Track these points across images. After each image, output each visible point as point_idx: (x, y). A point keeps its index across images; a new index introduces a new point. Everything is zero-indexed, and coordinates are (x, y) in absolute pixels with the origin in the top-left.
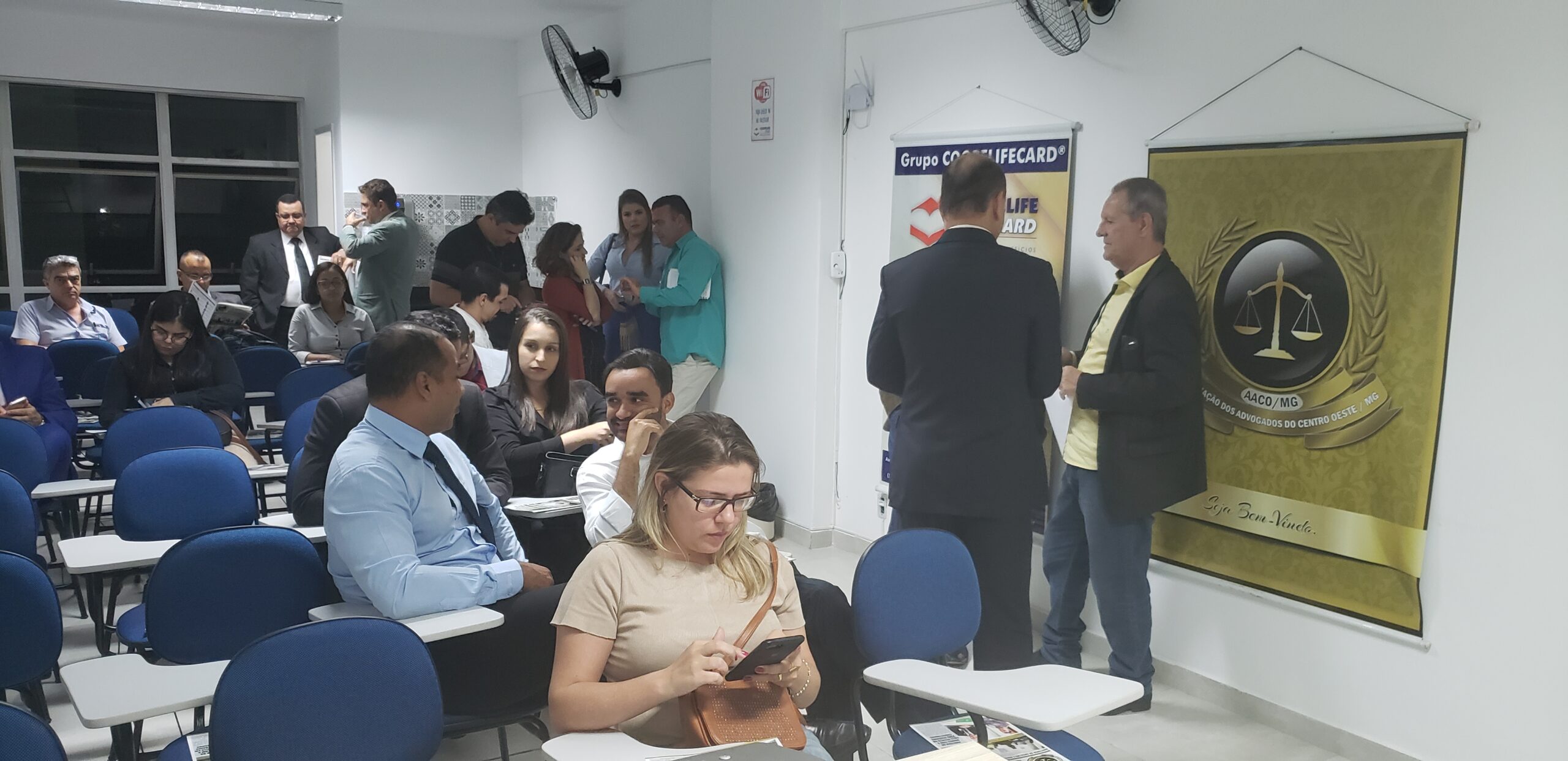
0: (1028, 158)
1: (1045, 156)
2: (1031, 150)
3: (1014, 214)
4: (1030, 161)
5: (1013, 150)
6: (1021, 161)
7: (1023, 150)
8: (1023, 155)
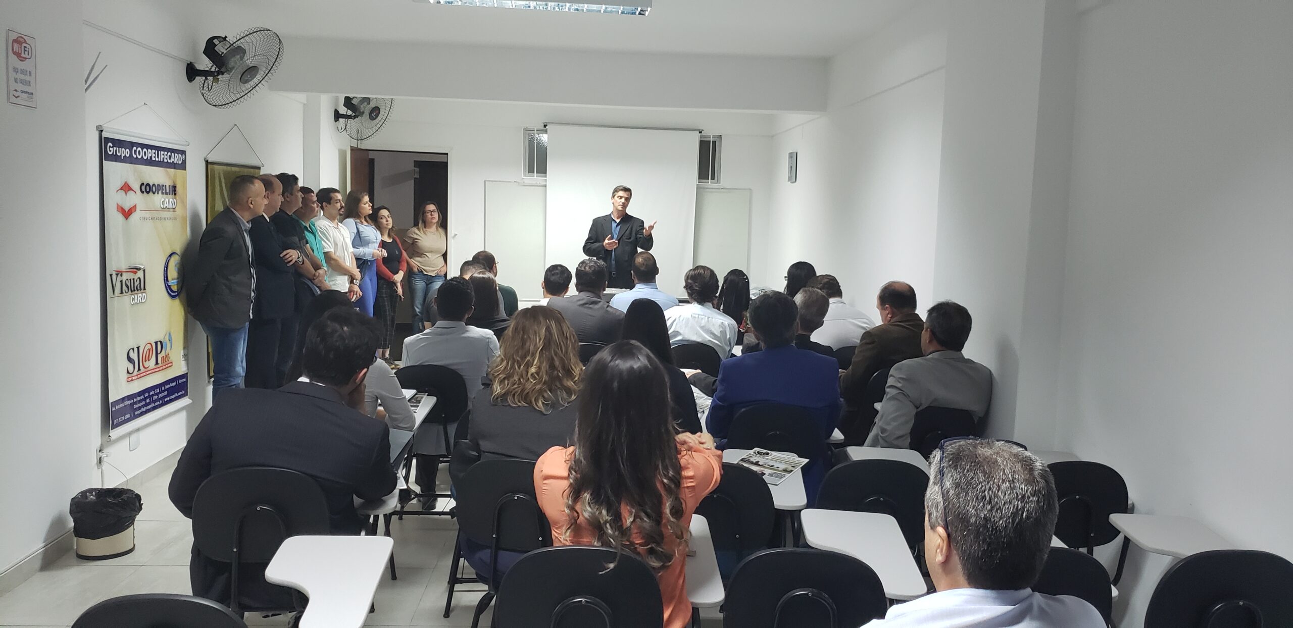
0: (172, 160)
1: (178, 160)
2: (173, 154)
3: (168, 195)
4: (173, 162)
5: (166, 153)
6: (169, 161)
7: (169, 154)
8: (170, 157)
